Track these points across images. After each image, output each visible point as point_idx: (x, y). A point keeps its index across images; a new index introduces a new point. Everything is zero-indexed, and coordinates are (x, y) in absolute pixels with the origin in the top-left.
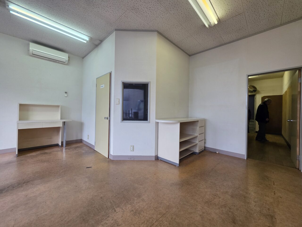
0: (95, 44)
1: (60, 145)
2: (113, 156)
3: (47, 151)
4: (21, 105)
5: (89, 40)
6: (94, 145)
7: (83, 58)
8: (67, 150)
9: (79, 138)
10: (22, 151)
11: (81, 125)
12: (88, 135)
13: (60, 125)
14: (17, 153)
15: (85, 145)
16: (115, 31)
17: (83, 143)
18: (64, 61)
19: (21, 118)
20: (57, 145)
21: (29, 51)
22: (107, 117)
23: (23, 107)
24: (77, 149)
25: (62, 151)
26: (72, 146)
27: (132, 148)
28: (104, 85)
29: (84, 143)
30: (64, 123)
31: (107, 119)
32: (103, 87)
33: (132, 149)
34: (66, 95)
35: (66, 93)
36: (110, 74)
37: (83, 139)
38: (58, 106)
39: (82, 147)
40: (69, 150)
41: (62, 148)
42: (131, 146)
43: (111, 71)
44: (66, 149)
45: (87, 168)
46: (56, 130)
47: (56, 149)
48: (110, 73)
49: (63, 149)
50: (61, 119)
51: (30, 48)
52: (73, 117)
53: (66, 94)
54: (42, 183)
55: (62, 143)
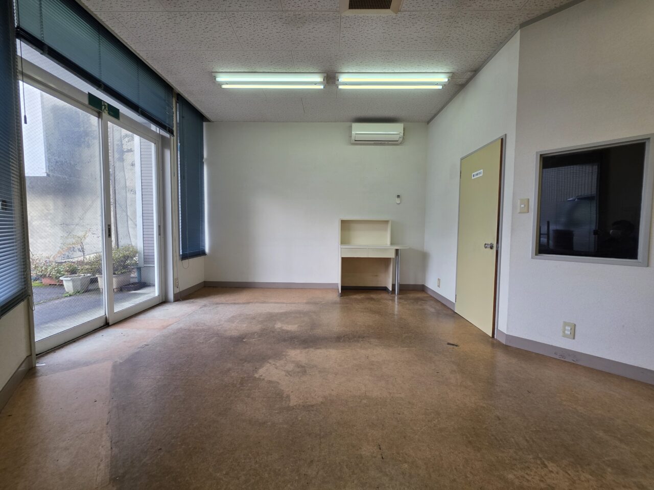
0: (460, 83)
1: (391, 289)
2: (507, 335)
3: (373, 296)
4: (343, 222)
5: (449, 80)
6: (454, 302)
7: (428, 122)
8: (401, 301)
9: (420, 283)
10: (346, 290)
11: (423, 258)
12: (439, 280)
13: (392, 255)
14: (340, 292)
15: (431, 296)
16: (519, 31)
17: (426, 293)
18: (396, 138)
19: (344, 241)
20: (385, 289)
21: (351, 137)
22: (489, 243)
23: (346, 225)
24: (419, 303)
25: (393, 300)
26: (408, 295)
27: (568, 328)
28: (482, 171)
29: (429, 293)
30: (397, 251)
31: (492, 248)
32: (478, 176)
33: (568, 333)
34: (398, 201)
35: (398, 196)
36: (503, 141)
37: (427, 285)
38: (387, 222)
39: (425, 301)
40: (406, 302)
41: (394, 295)
42: (566, 324)
43: (506, 135)
44: (400, 298)
45: (449, 344)
46: (385, 262)
47: (384, 295)
48: (502, 139)
49: (395, 297)
50: (392, 244)
51: (353, 133)
52: (410, 242)
53: (398, 199)
54: (381, 346)
55: (394, 286)
